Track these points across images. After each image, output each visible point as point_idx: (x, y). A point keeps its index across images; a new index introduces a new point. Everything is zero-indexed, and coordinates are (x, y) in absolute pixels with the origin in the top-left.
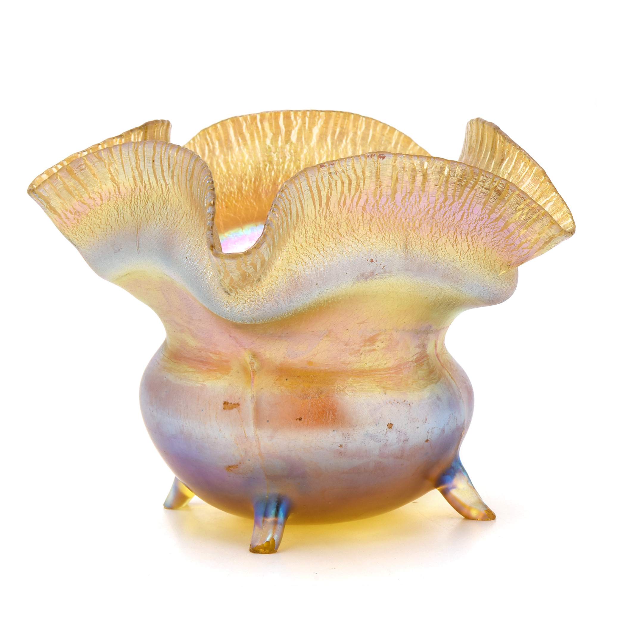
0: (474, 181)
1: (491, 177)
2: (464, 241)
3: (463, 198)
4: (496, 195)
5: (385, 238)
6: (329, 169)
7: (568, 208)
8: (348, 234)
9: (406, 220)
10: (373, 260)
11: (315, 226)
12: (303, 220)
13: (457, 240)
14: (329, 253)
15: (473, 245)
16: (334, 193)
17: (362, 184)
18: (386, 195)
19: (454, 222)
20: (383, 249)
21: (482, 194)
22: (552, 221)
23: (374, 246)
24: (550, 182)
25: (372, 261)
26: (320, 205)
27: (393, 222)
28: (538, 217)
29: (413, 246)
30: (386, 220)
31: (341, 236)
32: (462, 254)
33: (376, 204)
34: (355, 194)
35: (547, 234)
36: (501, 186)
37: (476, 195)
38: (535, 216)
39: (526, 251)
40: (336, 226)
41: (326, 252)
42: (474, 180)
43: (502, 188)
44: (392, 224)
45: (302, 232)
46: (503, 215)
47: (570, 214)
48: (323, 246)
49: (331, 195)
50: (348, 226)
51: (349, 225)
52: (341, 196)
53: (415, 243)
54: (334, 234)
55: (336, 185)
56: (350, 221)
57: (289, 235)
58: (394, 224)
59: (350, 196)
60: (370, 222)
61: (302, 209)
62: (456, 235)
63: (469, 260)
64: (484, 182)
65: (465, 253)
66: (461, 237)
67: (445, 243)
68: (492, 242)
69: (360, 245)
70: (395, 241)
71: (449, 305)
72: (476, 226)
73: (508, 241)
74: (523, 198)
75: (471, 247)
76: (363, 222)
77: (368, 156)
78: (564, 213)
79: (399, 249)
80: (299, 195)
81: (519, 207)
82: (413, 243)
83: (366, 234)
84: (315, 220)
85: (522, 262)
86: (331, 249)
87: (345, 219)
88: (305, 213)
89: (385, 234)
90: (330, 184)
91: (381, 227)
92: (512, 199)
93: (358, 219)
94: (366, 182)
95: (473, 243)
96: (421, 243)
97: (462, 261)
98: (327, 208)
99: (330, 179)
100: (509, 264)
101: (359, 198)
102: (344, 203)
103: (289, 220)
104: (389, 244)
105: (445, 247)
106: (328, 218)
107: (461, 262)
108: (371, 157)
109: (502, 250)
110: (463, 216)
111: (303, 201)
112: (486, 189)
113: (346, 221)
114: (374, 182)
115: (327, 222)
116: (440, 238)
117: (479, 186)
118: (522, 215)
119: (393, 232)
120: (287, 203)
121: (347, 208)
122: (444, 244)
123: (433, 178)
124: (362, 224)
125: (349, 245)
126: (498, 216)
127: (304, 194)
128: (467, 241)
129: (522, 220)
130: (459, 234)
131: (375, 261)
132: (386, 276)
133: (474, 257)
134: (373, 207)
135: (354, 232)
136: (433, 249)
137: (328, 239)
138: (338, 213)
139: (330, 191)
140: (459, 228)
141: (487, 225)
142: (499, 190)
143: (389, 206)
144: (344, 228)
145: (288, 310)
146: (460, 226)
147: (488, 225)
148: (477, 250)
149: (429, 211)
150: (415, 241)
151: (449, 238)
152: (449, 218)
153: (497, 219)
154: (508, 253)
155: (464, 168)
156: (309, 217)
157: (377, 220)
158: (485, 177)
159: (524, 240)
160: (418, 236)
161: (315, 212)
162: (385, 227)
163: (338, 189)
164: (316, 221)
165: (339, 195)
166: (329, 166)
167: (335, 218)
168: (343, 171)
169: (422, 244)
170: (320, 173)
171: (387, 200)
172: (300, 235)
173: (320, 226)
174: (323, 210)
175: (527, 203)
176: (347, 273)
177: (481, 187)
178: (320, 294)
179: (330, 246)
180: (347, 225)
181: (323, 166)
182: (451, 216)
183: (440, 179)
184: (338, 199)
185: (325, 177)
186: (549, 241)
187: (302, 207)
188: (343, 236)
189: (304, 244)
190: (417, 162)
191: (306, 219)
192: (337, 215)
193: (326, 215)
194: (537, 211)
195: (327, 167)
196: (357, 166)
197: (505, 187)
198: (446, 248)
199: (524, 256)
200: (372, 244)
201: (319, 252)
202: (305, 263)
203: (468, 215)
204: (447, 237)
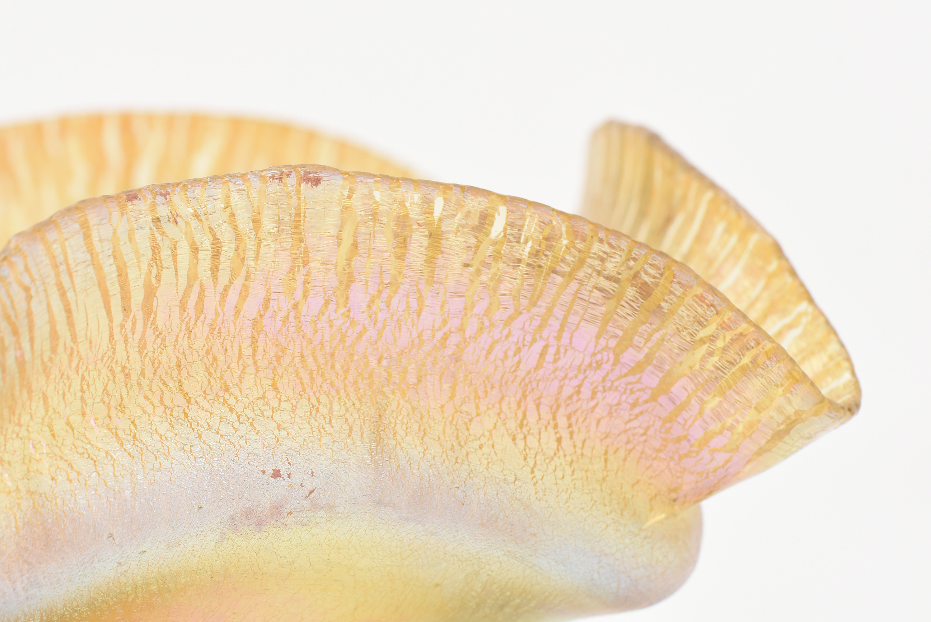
0: (574, 257)
1: (624, 244)
2: (546, 427)
3: (543, 303)
4: (637, 295)
5: (317, 411)
6: (153, 207)
7: (842, 345)
8: (209, 397)
9: (379, 361)
10: (279, 471)
11: (111, 371)
12: (72, 349)
13: (525, 422)
14: (150, 448)
15: (571, 438)
16: (167, 275)
17: (250, 254)
18: (321, 289)
19: (518, 373)
20: (312, 442)
21: (596, 293)
22: (795, 374)
23: (283, 433)
24: (793, 273)
25: (276, 474)
26: (126, 309)
27: (342, 367)
28: (754, 361)
29: (398, 437)
30: (321, 360)
31: (189, 401)
32: (538, 462)
33: (292, 314)
34: (231, 282)
35: (780, 410)
36: (652, 271)
37: (579, 295)
38: (746, 360)
39: (721, 458)
40: (175, 373)
41: (142, 446)
42: (577, 254)
43: (654, 277)
44: (341, 372)
45: (70, 386)
46: (657, 355)
47: (848, 359)
48: (132, 427)
49: (158, 280)
50: (209, 374)
51: (212, 370)
52: (190, 286)
53: (404, 427)
54: (167, 394)
55: (174, 256)
56: (215, 359)
57: (30, 392)
58: (346, 371)
59: (215, 287)
60: (276, 365)
61: (68, 318)
62: (523, 408)
63: (559, 481)
64: (602, 260)
65: (547, 461)
66: (539, 415)
67: (490, 431)
68: (626, 431)
69: (243, 428)
70: (347, 420)
71: (502, 607)
72: (580, 386)
73: (670, 428)
74: (712, 305)
75: (566, 443)
76: (255, 362)
77: (272, 177)
78: (831, 358)
79: (359, 443)
80: (58, 275)
81: (703, 333)
82: (398, 427)
83: (264, 397)
84: (110, 353)
85: (710, 491)
86: (156, 437)
87: (200, 352)
88: (77, 330)
89: (318, 400)
90: (155, 249)
91: (306, 379)
92: (683, 308)
93: (240, 354)
94: (262, 248)
95: (572, 434)
96: (422, 428)
97: (540, 482)
98: (147, 315)
99: (157, 235)
100: (674, 496)
101: (244, 294)
102: (200, 308)
103: (26, 345)
104: (328, 427)
105: (491, 443)
106: (150, 348)
107: (535, 484)
108: (280, 179)
109: (654, 455)
110: (543, 354)
111: (70, 295)
112: (608, 278)
113: (205, 360)
114: (286, 249)
115: (147, 360)
116: (478, 415)
117: (590, 271)
118: (711, 354)
119: (343, 394)
120: (19, 296)
121: (208, 321)
122: (487, 434)
123: (457, 246)
124: (251, 369)
125: (210, 428)
126: (641, 356)
127: (74, 274)
128: (556, 426)
129: (709, 370)
130: (532, 406)
131: (285, 476)
132: (318, 520)
133: (573, 472)
134: (285, 321)
135: (227, 390)
136: (457, 448)
137: (150, 410)
138: (181, 335)
139: (154, 271)
140: (533, 389)
141: (613, 382)
142: (646, 283)
143: (330, 323)
144: (199, 378)
145: (26, 609)
146: (534, 384)
147: (616, 384)
148: (582, 455)
149: (445, 338)
150: (405, 421)
151: (502, 416)
152: (503, 361)
153: (639, 367)
154: (672, 464)
155: (547, 218)
156: (91, 343)
157: (297, 360)
158: (606, 246)
159: (715, 427)
160: (413, 409)
161: (111, 328)
162: (319, 380)
163: (179, 265)
164: (114, 353)
165: (183, 281)
166: (154, 198)
167: (170, 349)
168: (197, 216)
169: (425, 430)
170: (125, 216)
171: (327, 303)
172: (64, 395)
173: (127, 371)
174: (134, 325)
175: (726, 320)
176: (200, 508)
177: (594, 274)
178: (120, 564)
179: (154, 428)
180: (207, 370)
181: (135, 197)
182: (511, 353)
183: (477, 247)
184: (181, 294)
185: (141, 228)
186: (787, 431)
187: (68, 311)
188: (193, 401)
189: (76, 419)
190: (413, 198)
191: (83, 348)
192: (176, 341)
193: (142, 338)
194: (752, 344)
195: (149, 202)
196: (237, 201)
197: (661, 275)
198: (493, 446)
199: (715, 471)
200: (279, 427)
201: (122, 445)
202: (79, 473)
203: (558, 352)
204: (499, 414)
